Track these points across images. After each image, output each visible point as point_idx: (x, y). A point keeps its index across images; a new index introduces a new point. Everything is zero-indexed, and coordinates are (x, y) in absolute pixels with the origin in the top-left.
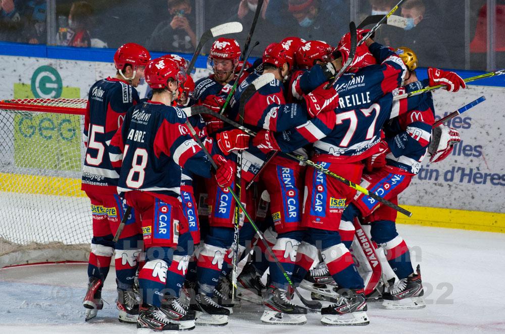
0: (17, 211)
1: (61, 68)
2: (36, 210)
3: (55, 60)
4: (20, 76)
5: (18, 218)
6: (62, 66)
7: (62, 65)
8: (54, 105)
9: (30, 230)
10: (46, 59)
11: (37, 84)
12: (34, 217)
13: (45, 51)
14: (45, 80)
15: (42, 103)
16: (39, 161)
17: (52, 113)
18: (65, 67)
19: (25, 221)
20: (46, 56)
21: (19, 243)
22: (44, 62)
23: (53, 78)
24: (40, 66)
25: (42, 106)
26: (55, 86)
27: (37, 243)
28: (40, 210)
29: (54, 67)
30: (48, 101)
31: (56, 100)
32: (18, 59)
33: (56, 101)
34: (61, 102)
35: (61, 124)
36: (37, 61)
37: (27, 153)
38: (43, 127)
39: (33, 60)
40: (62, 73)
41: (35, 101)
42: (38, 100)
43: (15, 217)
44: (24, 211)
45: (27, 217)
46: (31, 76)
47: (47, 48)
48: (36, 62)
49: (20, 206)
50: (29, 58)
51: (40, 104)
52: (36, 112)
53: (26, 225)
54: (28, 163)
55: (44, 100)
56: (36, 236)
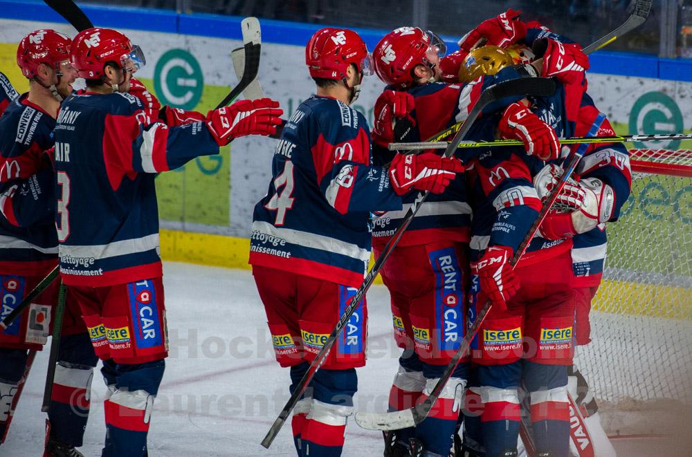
0: (602, 343)
1: (682, 97)
2: (635, 342)
3: (673, 82)
4: (610, 109)
5: (604, 356)
6: (683, 94)
7: (684, 91)
8: (671, 161)
9: (623, 378)
10: (657, 80)
11: (640, 124)
12: (630, 355)
13: (656, 67)
14: (654, 116)
15: (650, 156)
16: (642, 258)
17: (668, 176)
18: (689, 96)
19: (616, 362)
20: (658, 75)
21: (605, 398)
22: (653, 85)
23: (668, 113)
24: (646, 92)
25: (651, 163)
26: (671, 127)
27: (635, 401)
28: (641, 344)
29: (669, 94)
30: (662, 154)
31: (675, 152)
32: (609, 79)
33: (676, 155)
34: (683, 156)
35: (679, 194)
36: (642, 83)
37: (622, 243)
38: (651, 200)
39: (634, 81)
40: (683, 106)
41: (639, 154)
42: (645, 151)
43: (598, 353)
44: (614, 343)
45: (619, 354)
46: (629, 110)
47: (659, 62)
48: (639, 85)
49: (607, 336)
50: (628, 78)
51: (647, 160)
52: (640, 174)
53: (617, 368)
54: (624, 261)
55: (655, 153)
56: (633, 389)
